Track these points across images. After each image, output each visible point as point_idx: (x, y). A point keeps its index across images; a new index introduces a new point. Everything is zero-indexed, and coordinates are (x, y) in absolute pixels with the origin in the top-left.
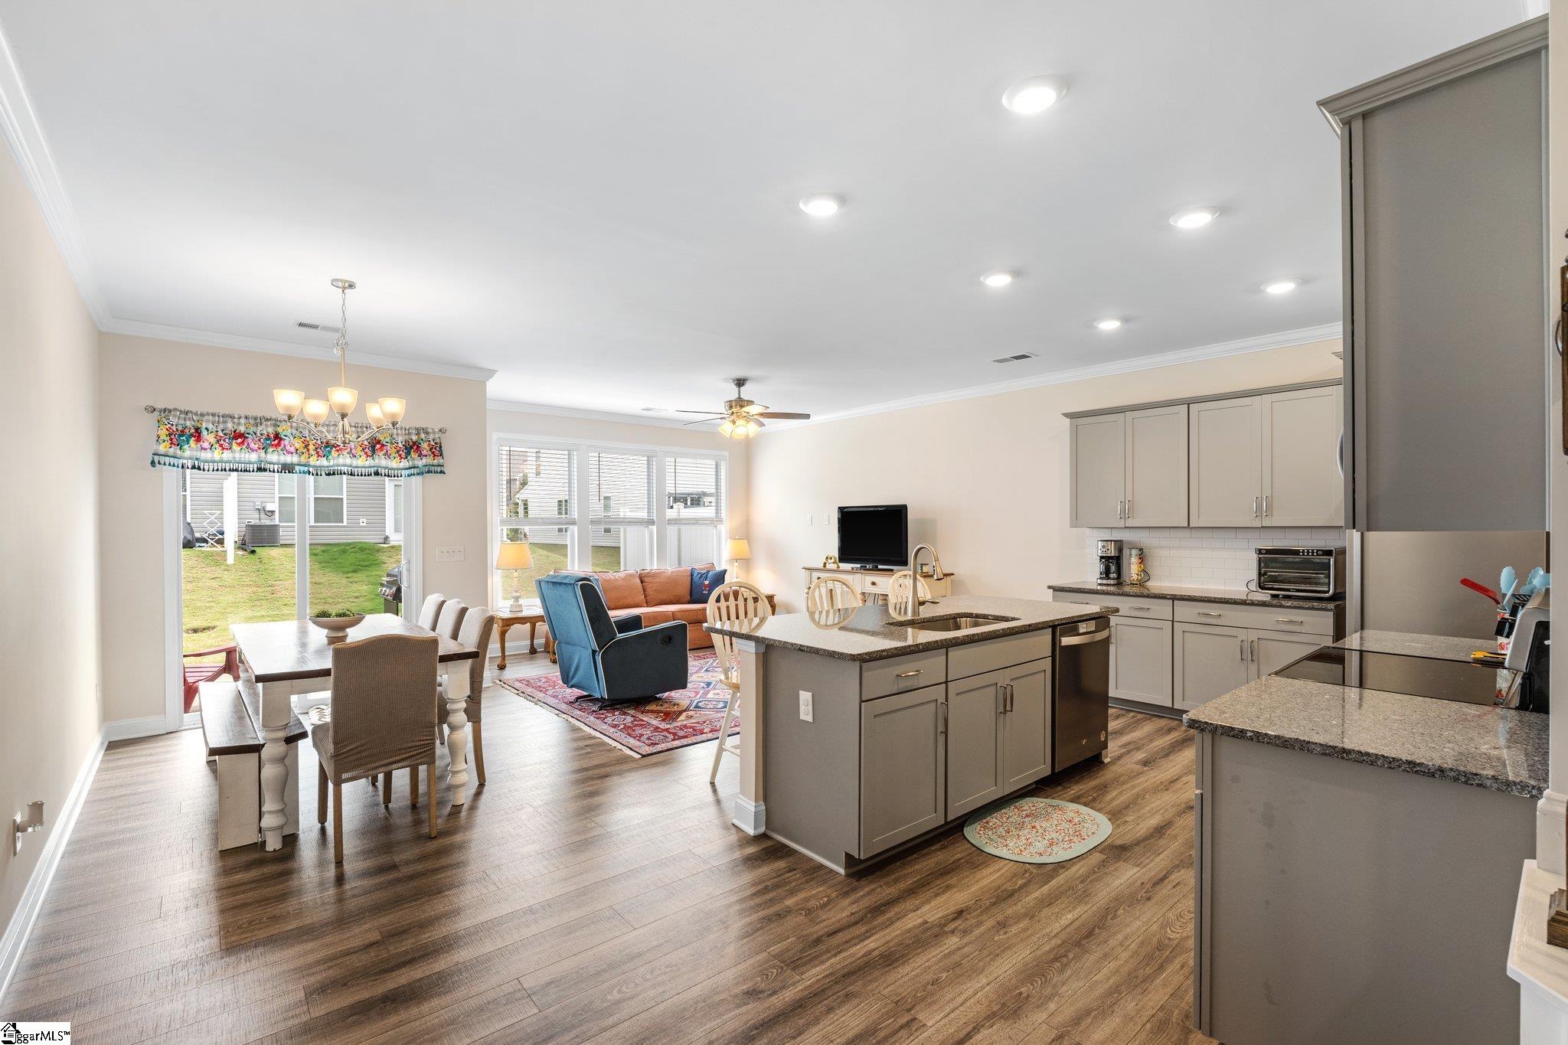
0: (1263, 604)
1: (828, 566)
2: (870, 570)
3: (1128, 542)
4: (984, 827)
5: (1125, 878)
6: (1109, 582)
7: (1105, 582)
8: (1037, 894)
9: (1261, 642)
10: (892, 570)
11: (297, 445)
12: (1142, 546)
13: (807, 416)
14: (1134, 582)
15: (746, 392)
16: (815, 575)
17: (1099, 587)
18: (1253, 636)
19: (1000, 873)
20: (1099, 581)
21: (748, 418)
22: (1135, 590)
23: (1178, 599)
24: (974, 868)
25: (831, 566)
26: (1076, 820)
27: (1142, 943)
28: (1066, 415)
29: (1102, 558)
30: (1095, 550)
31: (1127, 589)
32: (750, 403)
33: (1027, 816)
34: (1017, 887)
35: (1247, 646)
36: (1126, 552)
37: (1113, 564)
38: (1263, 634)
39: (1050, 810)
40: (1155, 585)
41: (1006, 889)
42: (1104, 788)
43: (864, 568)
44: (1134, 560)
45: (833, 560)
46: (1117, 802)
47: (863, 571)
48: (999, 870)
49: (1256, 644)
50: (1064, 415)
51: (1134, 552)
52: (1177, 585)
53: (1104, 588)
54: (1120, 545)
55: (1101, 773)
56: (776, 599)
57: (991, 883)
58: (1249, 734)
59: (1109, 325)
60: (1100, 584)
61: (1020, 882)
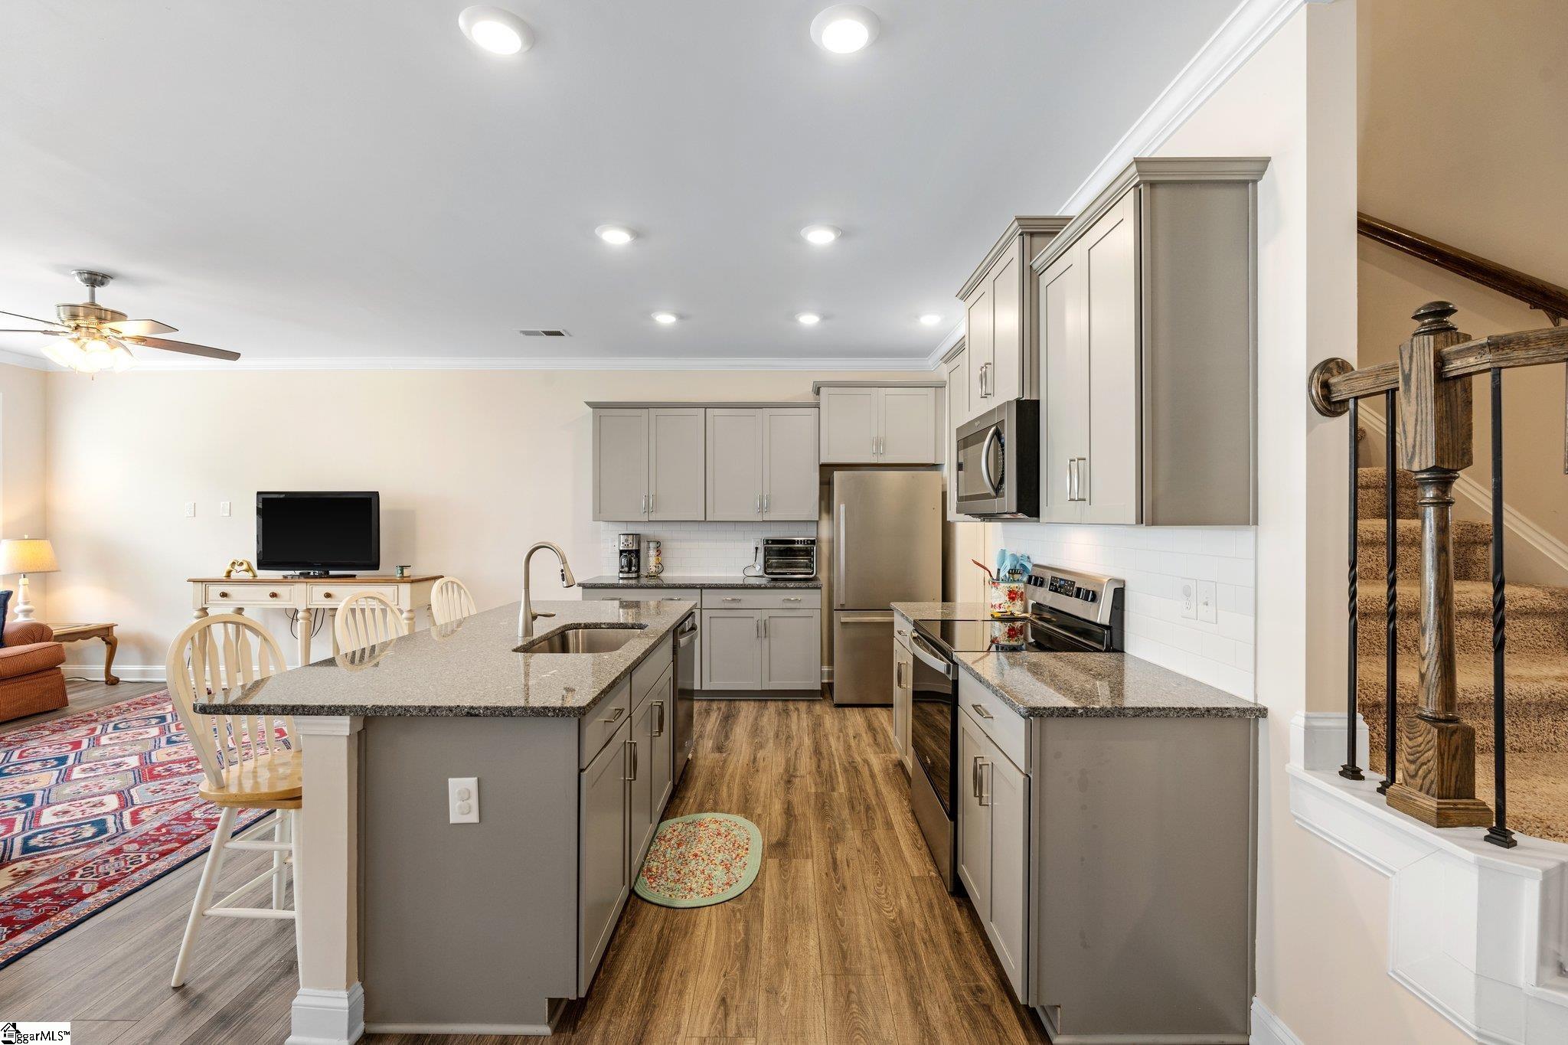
0: (759, 587)
1: (234, 575)
2: (315, 577)
3: (646, 536)
4: (650, 877)
5: (811, 875)
6: (630, 575)
7: (625, 575)
8: (766, 935)
9: (771, 619)
10: (354, 576)
12: (657, 539)
13: (235, 356)
14: (653, 574)
15: (105, 296)
16: (215, 590)
17: (621, 582)
18: (765, 615)
19: (714, 926)
20: (621, 575)
21: (117, 341)
22: (653, 582)
23: (705, 588)
24: (686, 933)
25: (238, 574)
26: (723, 830)
27: (882, 938)
28: (589, 404)
29: (621, 552)
30: (617, 544)
31: (644, 581)
32: (118, 316)
33: (679, 845)
34: (743, 936)
35: (762, 624)
36: (643, 545)
37: (632, 558)
38: (773, 613)
39: (691, 828)
40: (670, 575)
41: (736, 944)
42: (711, 785)
43: (307, 576)
44: (652, 553)
45: (245, 567)
46: (735, 797)
47: (302, 579)
48: (709, 923)
49: (767, 622)
50: (588, 403)
51: (652, 545)
52: (687, 575)
53: (625, 582)
54: (637, 537)
55: (696, 772)
56: (116, 631)
57: (716, 944)
58: (1080, 711)
59: (665, 319)
60: (622, 578)
61: (741, 927)
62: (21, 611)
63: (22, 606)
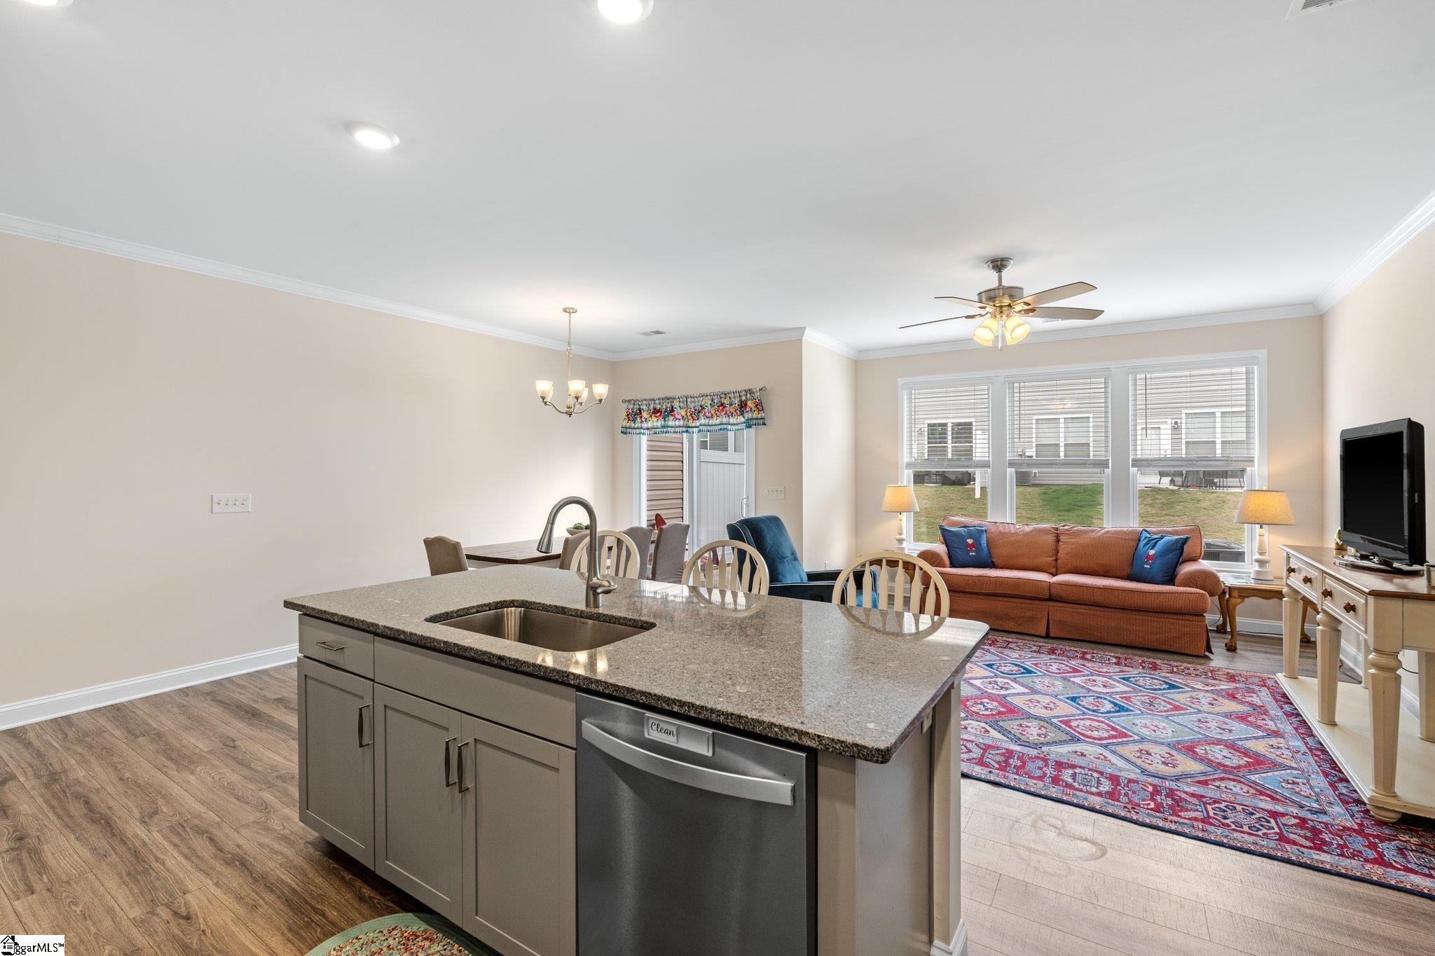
11: (683, 414)
62: (1257, 561)
63: (1257, 556)
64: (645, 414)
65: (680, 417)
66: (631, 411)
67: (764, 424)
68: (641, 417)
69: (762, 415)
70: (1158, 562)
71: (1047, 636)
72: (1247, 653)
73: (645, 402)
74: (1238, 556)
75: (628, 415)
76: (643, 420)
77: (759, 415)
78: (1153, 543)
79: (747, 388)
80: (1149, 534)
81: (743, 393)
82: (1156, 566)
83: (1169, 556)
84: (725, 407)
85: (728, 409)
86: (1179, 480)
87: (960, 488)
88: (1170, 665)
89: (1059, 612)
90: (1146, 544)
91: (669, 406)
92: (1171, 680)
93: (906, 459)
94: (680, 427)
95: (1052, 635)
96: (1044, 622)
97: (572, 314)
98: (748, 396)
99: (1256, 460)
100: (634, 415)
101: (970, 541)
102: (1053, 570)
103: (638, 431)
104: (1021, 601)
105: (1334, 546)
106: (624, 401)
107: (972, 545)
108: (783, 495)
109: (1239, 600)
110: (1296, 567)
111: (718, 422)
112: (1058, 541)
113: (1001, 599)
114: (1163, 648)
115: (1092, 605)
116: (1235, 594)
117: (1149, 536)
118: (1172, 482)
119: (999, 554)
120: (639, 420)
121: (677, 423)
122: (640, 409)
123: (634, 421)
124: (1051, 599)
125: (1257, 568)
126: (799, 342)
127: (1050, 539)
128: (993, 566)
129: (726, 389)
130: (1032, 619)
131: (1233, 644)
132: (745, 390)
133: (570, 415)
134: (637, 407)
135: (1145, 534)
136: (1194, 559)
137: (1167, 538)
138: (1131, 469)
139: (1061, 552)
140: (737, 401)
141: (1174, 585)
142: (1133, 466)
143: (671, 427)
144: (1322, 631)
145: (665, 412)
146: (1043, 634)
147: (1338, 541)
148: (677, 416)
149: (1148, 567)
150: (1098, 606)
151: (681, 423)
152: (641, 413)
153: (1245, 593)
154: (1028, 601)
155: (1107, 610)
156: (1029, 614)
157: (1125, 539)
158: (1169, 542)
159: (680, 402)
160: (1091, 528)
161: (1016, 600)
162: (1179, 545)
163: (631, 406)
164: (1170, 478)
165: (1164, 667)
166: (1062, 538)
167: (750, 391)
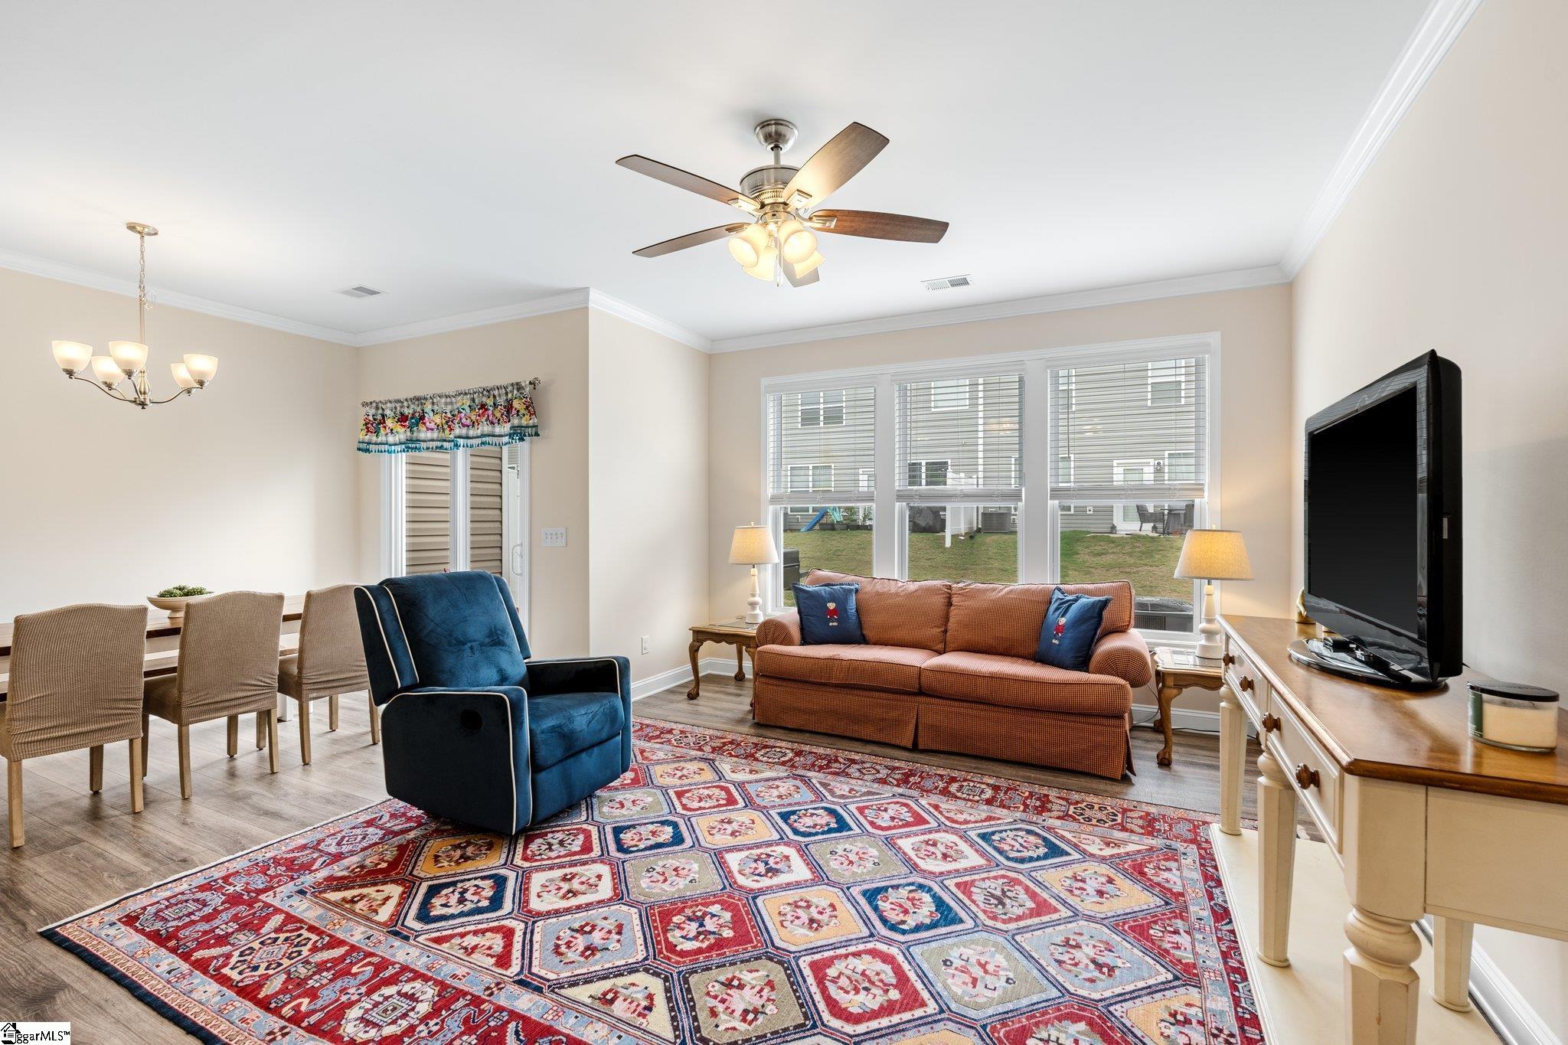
11: (438, 421)
62: (1204, 631)
63: (1204, 625)
64: (389, 423)
65: (432, 425)
66: (371, 418)
67: (537, 434)
68: (385, 427)
69: (534, 421)
70: (1069, 635)
71: (915, 748)
72: (1187, 769)
73: (389, 405)
74: (1184, 623)
75: (366, 424)
76: (388, 431)
77: (531, 422)
78: (1065, 606)
79: (514, 381)
80: (1063, 593)
81: (510, 388)
82: (1066, 642)
83: (1083, 627)
84: (487, 410)
85: (490, 412)
86: (1160, 526)
87: (930, 535)
88: (1067, 800)
89: (934, 713)
90: (1057, 609)
91: (419, 409)
92: (1056, 835)
93: (770, 491)
94: (433, 440)
95: (921, 747)
96: (911, 727)
97: (146, 237)
98: (515, 392)
99: (1206, 488)
100: (375, 425)
101: (831, 606)
102: (940, 646)
103: (382, 448)
104: (883, 695)
105: (1296, 617)
106: (365, 404)
107: (834, 611)
108: (564, 541)
109: (1175, 691)
110: (1236, 655)
111: (479, 432)
112: (950, 604)
113: (856, 692)
114: (1067, 765)
115: (976, 702)
116: (1170, 682)
117: (1061, 596)
118: (1154, 528)
119: (873, 623)
120: (382, 431)
121: (429, 435)
122: (383, 416)
123: (377, 432)
124: (921, 692)
125: (1203, 642)
126: (582, 312)
127: (939, 601)
128: (862, 640)
129: (489, 384)
130: (898, 723)
131: (1167, 756)
132: (512, 385)
133: (143, 405)
134: (380, 411)
135: (1058, 595)
136: (1122, 630)
137: (1084, 601)
138: (1050, 502)
139: (952, 620)
140: (501, 401)
141: (1087, 671)
142: (1053, 497)
143: (424, 441)
144: (1266, 788)
145: (412, 418)
146: (910, 745)
147: (1302, 609)
148: (428, 424)
149: (1057, 642)
150: (984, 703)
151: (435, 435)
152: (384, 422)
153: (1184, 680)
154: (891, 696)
155: (996, 709)
156: (893, 714)
157: (1032, 601)
158: (1085, 605)
159: (433, 404)
160: (991, 586)
161: (877, 694)
162: (1097, 610)
163: (372, 411)
164: (1152, 524)
165: (1058, 806)
166: (955, 600)
167: (519, 387)
